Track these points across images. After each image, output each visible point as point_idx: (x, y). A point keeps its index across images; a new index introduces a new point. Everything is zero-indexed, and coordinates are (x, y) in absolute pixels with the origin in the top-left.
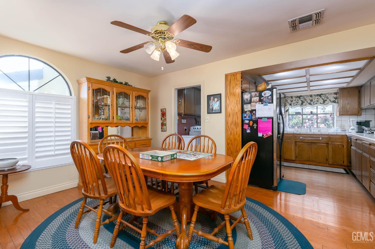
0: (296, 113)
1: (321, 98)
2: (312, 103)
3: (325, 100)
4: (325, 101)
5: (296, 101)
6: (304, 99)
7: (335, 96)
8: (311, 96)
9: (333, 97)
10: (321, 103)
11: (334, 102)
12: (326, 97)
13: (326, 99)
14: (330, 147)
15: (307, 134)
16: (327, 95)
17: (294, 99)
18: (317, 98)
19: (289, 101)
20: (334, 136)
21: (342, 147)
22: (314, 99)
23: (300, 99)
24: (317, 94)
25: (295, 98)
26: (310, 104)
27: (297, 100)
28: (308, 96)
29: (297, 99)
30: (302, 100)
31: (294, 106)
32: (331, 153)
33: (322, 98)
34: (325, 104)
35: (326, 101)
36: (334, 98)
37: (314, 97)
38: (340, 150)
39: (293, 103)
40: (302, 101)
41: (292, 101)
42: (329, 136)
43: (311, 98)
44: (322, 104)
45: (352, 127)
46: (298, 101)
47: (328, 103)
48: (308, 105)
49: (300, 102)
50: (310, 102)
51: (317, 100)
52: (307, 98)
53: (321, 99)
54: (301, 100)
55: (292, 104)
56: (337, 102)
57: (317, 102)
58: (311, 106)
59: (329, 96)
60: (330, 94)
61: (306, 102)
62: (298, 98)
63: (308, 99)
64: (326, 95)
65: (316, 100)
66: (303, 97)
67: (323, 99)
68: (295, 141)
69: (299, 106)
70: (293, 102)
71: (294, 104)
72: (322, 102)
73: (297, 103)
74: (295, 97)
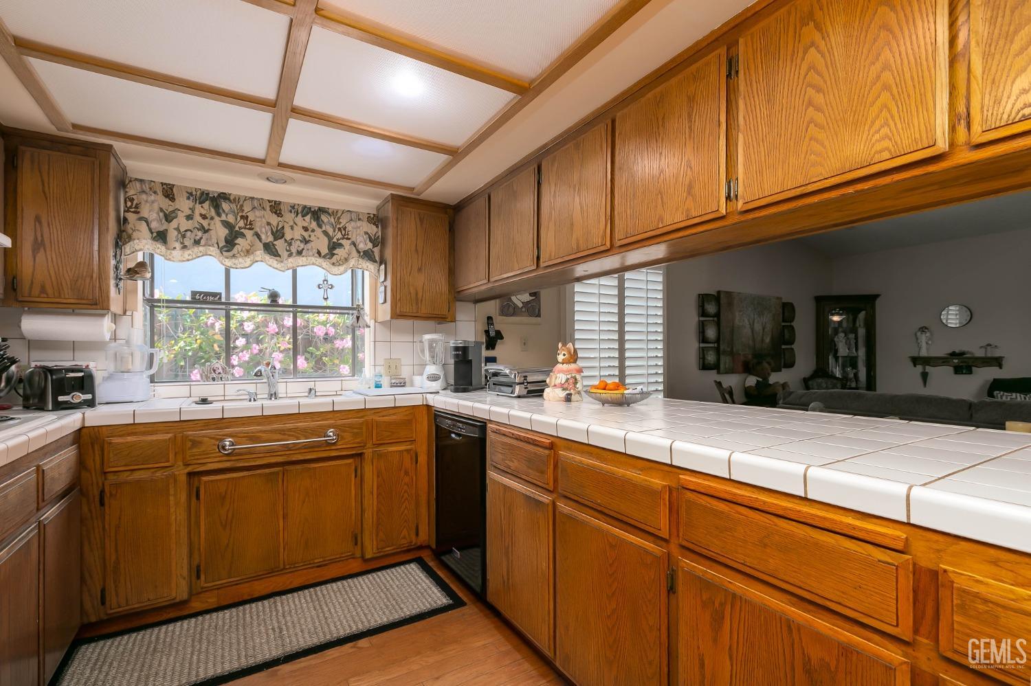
0: (194, 294)
1: (320, 226)
2: (280, 244)
3: (335, 240)
4: (334, 248)
5: (198, 218)
6: (242, 217)
7: (373, 229)
8: (276, 207)
9: (366, 233)
10: (319, 253)
11: (368, 255)
12: (339, 229)
13: (338, 240)
14: (369, 471)
15: (263, 417)
16: (343, 221)
17: (184, 204)
18: (306, 224)
19: (154, 216)
20: (384, 413)
21: (411, 464)
22: (292, 228)
23: (219, 215)
24: (305, 207)
25: (190, 203)
26: (270, 249)
27: (204, 217)
28: (258, 203)
29: (199, 209)
30: (231, 219)
31: (184, 247)
32: (371, 503)
33: (324, 228)
34: (334, 259)
35: (341, 245)
36: (370, 241)
37: (289, 217)
38: (407, 479)
39: (178, 229)
40: (226, 224)
41: (169, 218)
42: (366, 418)
43: (274, 220)
44: (324, 257)
45: (431, 369)
46: (205, 223)
47: (346, 260)
48: (260, 253)
49: (222, 232)
50: (271, 239)
51: (306, 234)
52: (258, 213)
53: (319, 232)
54: (224, 217)
55: (172, 234)
56: (377, 259)
57: (302, 246)
58: (273, 261)
59: (350, 227)
60: (354, 216)
61: (249, 234)
62: (206, 205)
63: (263, 220)
64: (339, 218)
65: (298, 233)
66: (233, 206)
67: (325, 233)
68: (189, 469)
69: (214, 250)
70: (174, 224)
71: (184, 236)
72: (325, 251)
73: (200, 234)
74: (191, 194)
